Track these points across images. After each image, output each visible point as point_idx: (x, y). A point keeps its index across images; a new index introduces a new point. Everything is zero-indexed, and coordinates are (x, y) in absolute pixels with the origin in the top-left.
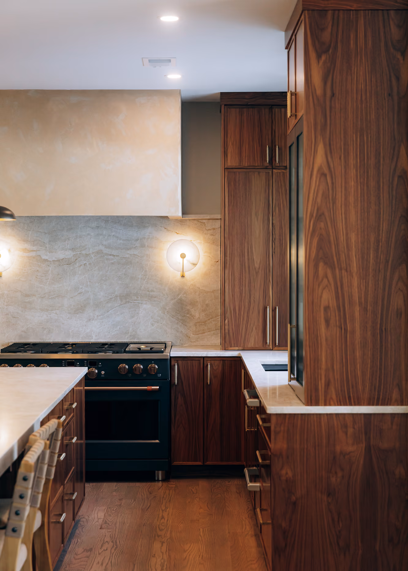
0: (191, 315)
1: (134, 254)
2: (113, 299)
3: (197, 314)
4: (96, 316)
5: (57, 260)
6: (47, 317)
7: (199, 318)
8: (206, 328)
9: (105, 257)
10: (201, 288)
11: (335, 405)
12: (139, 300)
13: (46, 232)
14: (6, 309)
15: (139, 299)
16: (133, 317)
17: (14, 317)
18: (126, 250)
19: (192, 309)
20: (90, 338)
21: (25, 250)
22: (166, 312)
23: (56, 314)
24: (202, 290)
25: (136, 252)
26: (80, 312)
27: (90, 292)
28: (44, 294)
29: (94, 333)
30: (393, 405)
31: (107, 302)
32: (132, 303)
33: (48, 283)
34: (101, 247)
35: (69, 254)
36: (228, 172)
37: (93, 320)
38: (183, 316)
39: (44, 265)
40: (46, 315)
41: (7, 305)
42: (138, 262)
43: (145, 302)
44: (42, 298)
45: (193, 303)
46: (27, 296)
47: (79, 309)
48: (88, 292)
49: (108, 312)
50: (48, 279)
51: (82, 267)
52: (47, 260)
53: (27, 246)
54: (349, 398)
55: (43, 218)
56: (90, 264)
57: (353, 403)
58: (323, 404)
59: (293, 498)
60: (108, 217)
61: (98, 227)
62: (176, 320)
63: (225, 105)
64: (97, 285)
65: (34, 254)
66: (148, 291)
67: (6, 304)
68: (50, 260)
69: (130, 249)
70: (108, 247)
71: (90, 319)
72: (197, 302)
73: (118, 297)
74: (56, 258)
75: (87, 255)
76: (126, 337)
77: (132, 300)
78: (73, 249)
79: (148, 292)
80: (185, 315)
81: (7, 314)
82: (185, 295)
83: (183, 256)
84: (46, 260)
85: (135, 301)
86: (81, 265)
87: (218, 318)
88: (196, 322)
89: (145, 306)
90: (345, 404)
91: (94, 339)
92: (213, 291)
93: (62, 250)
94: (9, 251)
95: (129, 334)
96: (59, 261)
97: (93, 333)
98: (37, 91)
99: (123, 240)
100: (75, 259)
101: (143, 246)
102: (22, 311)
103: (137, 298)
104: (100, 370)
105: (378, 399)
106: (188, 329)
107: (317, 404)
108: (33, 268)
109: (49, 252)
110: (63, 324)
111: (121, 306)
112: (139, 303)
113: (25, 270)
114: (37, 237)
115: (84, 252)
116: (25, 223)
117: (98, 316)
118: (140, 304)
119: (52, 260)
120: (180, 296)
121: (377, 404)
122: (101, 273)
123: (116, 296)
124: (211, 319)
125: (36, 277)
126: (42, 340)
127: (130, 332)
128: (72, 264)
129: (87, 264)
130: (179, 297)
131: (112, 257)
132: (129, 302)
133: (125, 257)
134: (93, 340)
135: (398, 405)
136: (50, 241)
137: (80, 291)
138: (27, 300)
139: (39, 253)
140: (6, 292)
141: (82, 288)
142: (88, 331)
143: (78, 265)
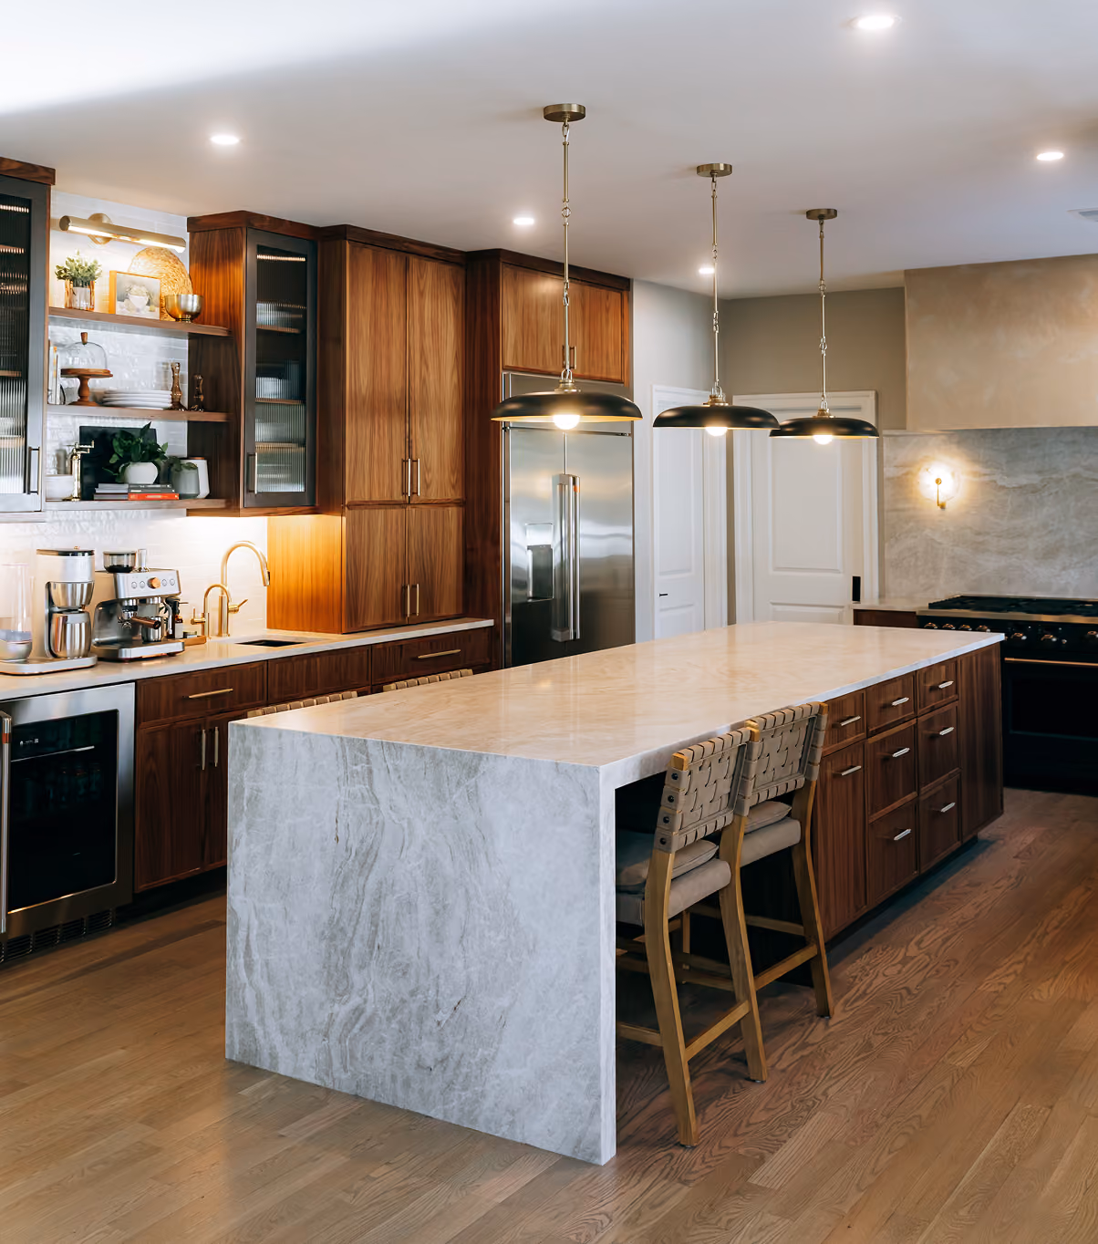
4: (1073, 563)
6: (1006, 562)
9: (1085, 482)
13: (1004, 450)
14: (952, 550)
17: (962, 562)
21: (975, 474)
23: (1018, 559)
26: (1053, 558)
27: (1064, 531)
28: (1002, 532)
31: (1089, 545)
33: (1007, 517)
34: (1078, 469)
35: (1035, 479)
37: (1069, 569)
39: (1001, 494)
40: (1005, 560)
41: (952, 546)
44: (999, 537)
46: (979, 534)
47: (1049, 554)
48: (1062, 530)
49: (1089, 558)
50: (1007, 512)
51: (1051, 497)
53: (978, 468)
56: (1064, 492)
60: (1088, 428)
61: (1074, 442)
64: (1074, 520)
65: (987, 479)
67: (951, 544)
68: (1007, 486)
70: (1088, 468)
71: (1066, 567)
74: (1016, 484)
75: (1059, 481)
78: (1039, 472)
81: (953, 558)
84: (1003, 487)
86: (1051, 494)
93: (1025, 474)
94: (953, 474)
96: (1020, 487)
100: (1043, 485)
102: (973, 554)
104: (1060, 638)
108: (987, 497)
109: (1008, 477)
110: (1028, 572)
113: (975, 500)
114: (991, 456)
115: (1054, 476)
116: (974, 439)
117: (1076, 563)
119: (1011, 487)
122: (1079, 504)
125: (991, 510)
128: (1039, 492)
129: (1060, 492)
131: (1093, 482)
134: (1070, 596)
136: (1008, 462)
137: (1051, 528)
138: (980, 539)
139: (994, 478)
140: (951, 529)
141: (1053, 525)
142: (1063, 582)
143: (1046, 493)
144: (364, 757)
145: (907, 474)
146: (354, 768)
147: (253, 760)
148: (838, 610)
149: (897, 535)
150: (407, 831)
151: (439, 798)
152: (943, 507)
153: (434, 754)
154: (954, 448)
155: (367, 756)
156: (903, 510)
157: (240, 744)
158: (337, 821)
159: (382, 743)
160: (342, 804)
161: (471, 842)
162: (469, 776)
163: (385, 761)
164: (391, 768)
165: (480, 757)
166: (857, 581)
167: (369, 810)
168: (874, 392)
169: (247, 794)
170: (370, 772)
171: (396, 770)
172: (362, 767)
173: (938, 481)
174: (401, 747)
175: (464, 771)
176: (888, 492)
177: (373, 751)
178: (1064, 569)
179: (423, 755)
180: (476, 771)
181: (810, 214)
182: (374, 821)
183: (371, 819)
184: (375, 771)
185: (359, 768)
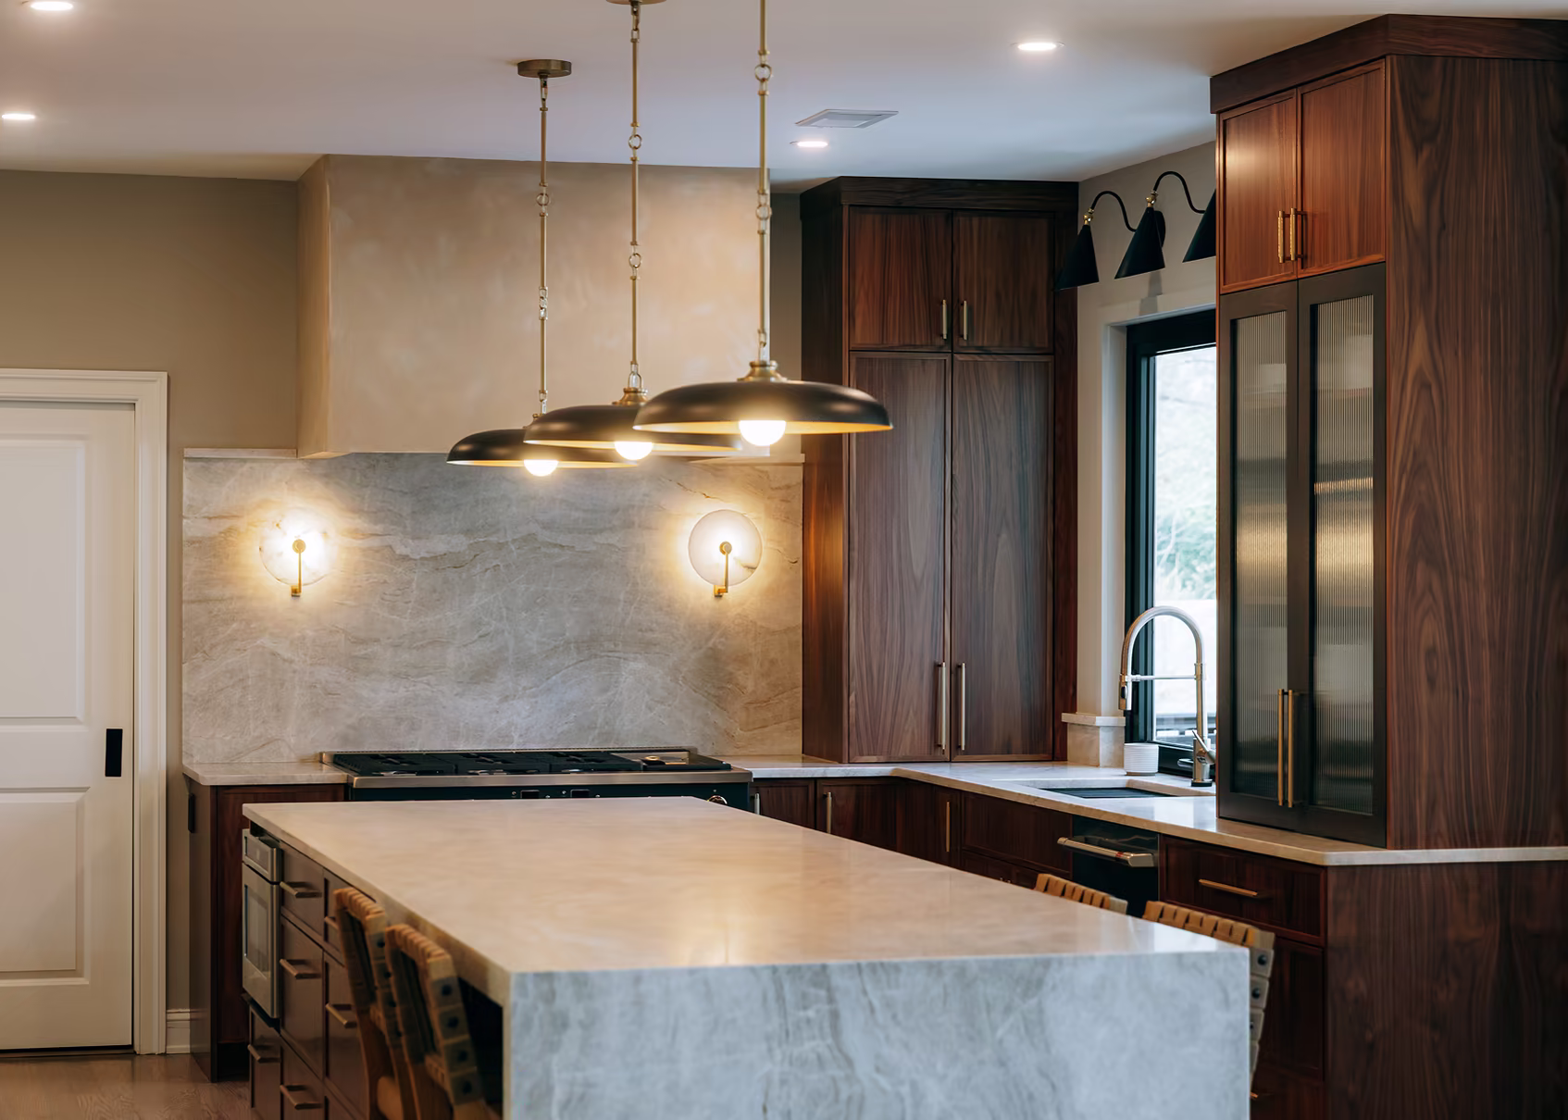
0: (737, 684)
1: (609, 545)
2: (561, 649)
3: (750, 682)
4: (520, 689)
5: (432, 557)
6: (407, 691)
7: (754, 692)
8: (770, 715)
9: (543, 550)
10: (759, 623)
11: (1445, 847)
12: (619, 651)
13: (406, 490)
14: (310, 673)
15: (620, 648)
16: (605, 690)
17: (330, 694)
18: (590, 533)
19: (739, 670)
20: (507, 739)
21: (355, 533)
22: (680, 679)
23: (428, 684)
24: (762, 627)
25: (614, 539)
26: (486, 681)
27: (506, 634)
28: (400, 638)
29: (516, 728)
30: (1552, 845)
31: (547, 656)
32: (601, 657)
33: (409, 611)
34: (534, 528)
35: (459, 543)
36: (857, 358)
37: (513, 699)
38: (719, 688)
39: (400, 570)
40: (405, 687)
41: (311, 665)
42: (617, 563)
43: (632, 656)
44: (397, 646)
45: (743, 660)
46: (363, 642)
47: (481, 675)
48: (503, 631)
49: (548, 679)
50: (410, 602)
51: (488, 574)
52: (407, 556)
53: (360, 523)
54: (1472, 834)
55: (397, 456)
56: (507, 566)
57: (1478, 842)
58: (1424, 845)
59: (1369, 1036)
62: (703, 696)
63: (851, 206)
64: (524, 614)
65: (376, 542)
66: (641, 630)
67: (309, 662)
68: (414, 556)
69: (601, 531)
70: (550, 526)
71: (507, 696)
72: (750, 655)
73: (572, 646)
74: (427, 552)
75: (500, 546)
76: (590, 738)
77: (604, 651)
78: (467, 532)
79: (640, 633)
80: (724, 685)
81: (313, 686)
82: (723, 640)
83: (725, 549)
84: (405, 558)
85: (610, 654)
86: (487, 570)
87: (796, 693)
88: (749, 701)
89: (633, 665)
90: (1465, 845)
91: (515, 745)
92: (788, 630)
93: (442, 534)
94: (325, 534)
95: (597, 731)
96: (434, 558)
97: (513, 728)
98: (449, 162)
99: (585, 511)
100: (473, 554)
101: (628, 525)
102: (349, 679)
103: (616, 645)
105: (1524, 833)
106: (730, 718)
107: (1413, 846)
108: (375, 575)
109: (413, 539)
110: (444, 707)
111: (578, 666)
112: (620, 658)
113: (355, 581)
114: (384, 502)
115: (493, 539)
116: (354, 469)
117: (525, 689)
118: (622, 660)
119: (418, 557)
120: (713, 640)
121: (1522, 844)
122: (533, 587)
123: (568, 643)
124: (783, 693)
125: (383, 599)
126: (395, 747)
127: (598, 725)
128: (467, 566)
129: (502, 567)
130: (710, 644)
131: (556, 550)
132: (596, 656)
133: (587, 550)
135: (1559, 845)
136: (414, 512)
137: (484, 630)
138: (360, 651)
139: (389, 540)
140: (310, 633)
141: (488, 623)
142: (503, 723)
143: (479, 568)
144: (823, 993)
145: (230, 530)
146: (802, 1014)
147: (574, 1033)
148: (74, 797)
149: (206, 648)
150: (908, 1102)
151: (971, 1039)
152: (295, 593)
153: (961, 971)
154: (318, 486)
155: (829, 990)
156: (221, 600)
157: (541, 1007)
158: (765, 1110)
159: (859, 966)
160: (776, 1078)
161: (1031, 1097)
162: (1025, 996)
163: (865, 993)
164: (876, 1003)
165: (1047, 964)
166: (114, 738)
167: (834, 1079)
168: (166, 374)
169: (559, 1094)
170: (835, 1015)
171: (888, 1004)
172: (818, 1011)
173: (299, 546)
174: (897, 968)
175: (1019, 990)
176: (191, 565)
177: (838, 980)
178: (506, 699)
179: (940, 973)
180: (1040, 983)
181: (525, 68)
182: (844, 1096)
183: (837, 1093)
184: (845, 1014)
185: (811, 1013)
